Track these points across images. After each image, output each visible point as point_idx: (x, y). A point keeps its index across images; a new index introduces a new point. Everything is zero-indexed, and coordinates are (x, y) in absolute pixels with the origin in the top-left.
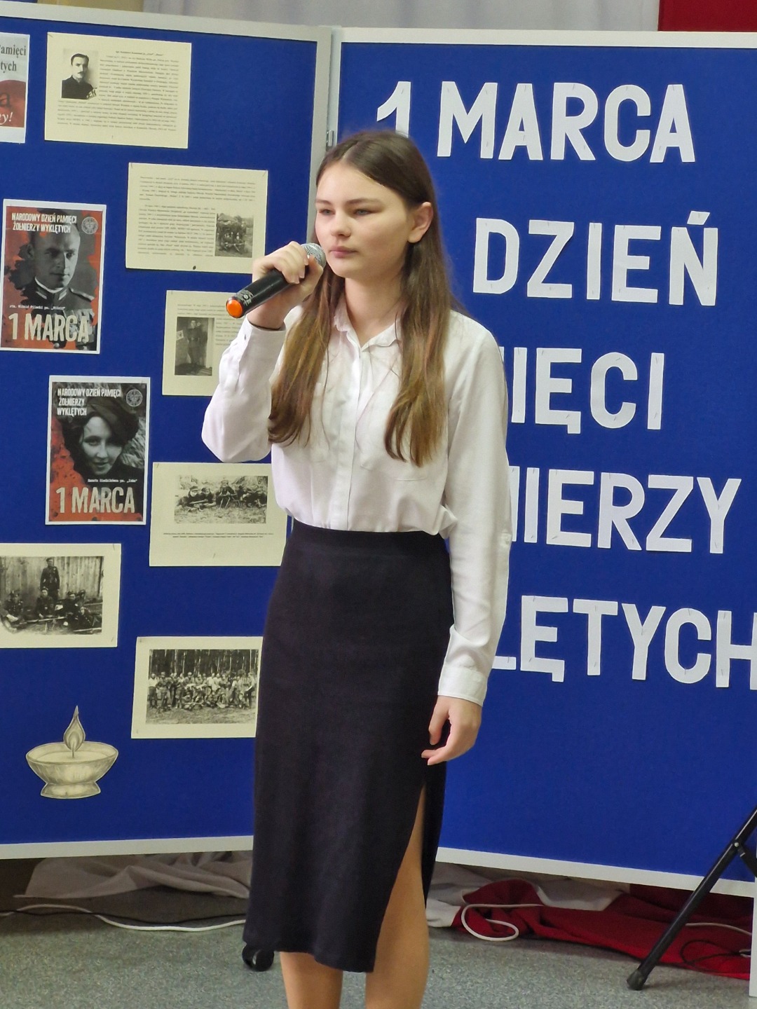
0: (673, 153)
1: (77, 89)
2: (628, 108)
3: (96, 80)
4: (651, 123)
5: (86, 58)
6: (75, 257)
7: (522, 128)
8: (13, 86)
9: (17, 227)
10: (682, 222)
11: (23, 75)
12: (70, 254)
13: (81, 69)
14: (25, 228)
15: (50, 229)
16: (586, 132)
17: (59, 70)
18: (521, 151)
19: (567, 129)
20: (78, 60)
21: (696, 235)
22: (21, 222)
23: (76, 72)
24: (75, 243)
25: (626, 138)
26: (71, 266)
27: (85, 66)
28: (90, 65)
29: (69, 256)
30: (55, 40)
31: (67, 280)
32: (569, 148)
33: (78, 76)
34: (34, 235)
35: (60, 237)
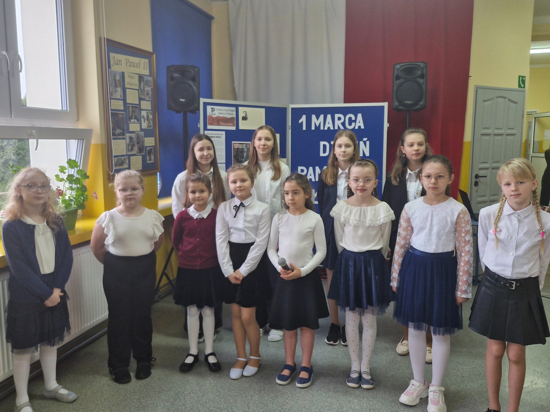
0: (359, 127)
1: (245, 118)
2: (350, 118)
3: (248, 116)
4: (355, 121)
5: (246, 112)
6: (246, 153)
7: (329, 123)
8: (233, 118)
9: (235, 147)
10: (362, 140)
11: (235, 116)
12: (245, 152)
13: (245, 114)
14: (236, 147)
15: (241, 147)
16: (342, 123)
17: (241, 115)
18: (329, 128)
19: (338, 123)
20: (245, 112)
21: (365, 143)
22: (236, 146)
23: (244, 115)
24: (246, 150)
25: (350, 124)
26: (245, 154)
27: (246, 114)
28: (247, 113)
29: (245, 153)
30: (240, 109)
31: (245, 157)
32: (339, 127)
33: (245, 116)
34: (238, 149)
35: (243, 149)
